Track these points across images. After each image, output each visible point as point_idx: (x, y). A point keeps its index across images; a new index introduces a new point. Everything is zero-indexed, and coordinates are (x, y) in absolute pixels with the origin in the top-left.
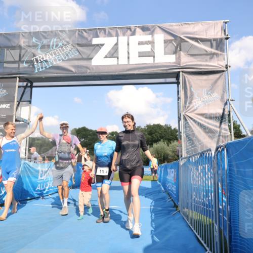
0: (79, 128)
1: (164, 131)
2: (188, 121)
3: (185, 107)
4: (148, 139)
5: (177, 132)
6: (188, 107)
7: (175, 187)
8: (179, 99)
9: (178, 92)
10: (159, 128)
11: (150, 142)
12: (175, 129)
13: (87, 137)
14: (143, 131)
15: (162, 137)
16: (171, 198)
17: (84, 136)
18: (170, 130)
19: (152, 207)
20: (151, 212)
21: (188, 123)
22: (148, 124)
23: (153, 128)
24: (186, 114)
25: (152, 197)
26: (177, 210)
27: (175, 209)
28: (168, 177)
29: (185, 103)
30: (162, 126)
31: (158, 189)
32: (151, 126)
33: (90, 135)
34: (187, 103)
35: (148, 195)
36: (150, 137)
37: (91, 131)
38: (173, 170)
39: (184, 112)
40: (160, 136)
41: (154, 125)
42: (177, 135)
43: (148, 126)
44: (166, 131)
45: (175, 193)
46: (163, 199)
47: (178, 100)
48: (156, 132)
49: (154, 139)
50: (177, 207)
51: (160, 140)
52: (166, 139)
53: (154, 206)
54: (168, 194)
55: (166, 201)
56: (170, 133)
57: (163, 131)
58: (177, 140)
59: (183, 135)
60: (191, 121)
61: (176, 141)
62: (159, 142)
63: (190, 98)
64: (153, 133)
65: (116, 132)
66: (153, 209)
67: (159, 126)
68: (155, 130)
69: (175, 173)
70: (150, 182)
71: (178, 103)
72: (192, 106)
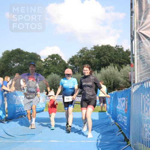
0: (13, 50)
1: (115, 54)
2: (143, 40)
3: (140, 23)
4: (96, 63)
5: (130, 54)
6: (143, 23)
7: (126, 118)
8: (132, 13)
9: (132, 4)
10: (108, 50)
11: (97, 67)
12: (127, 51)
13: (22, 60)
14: (89, 53)
15: (111, 61)
16: (121, 131)
17: (19, 60)
18: (121, 52)
19: (99, 142)
20: (98, 147)
21: (142, 42)
22: (96, 45)
23: (101, 50)
24: (141, 31)
25: (100, 130)
26: (127, 144)
27: (126, 143)
28: (118, 107)
29: (140, 18)
30: (112, 47)
31: (107, 121)
32: (99, 47)
33: (26, 58)
34: (142, 19)
35: (95, 128)
36: (98, 60)
37: (27, 53)
38: (124, 99)
39: (138, 29)
40: (110, 60)
41: (102, 46)
42: (130, 58)
43: (96, 48)
44: (117, 54)
45: (126, 125)
46: (112, 132)
47: (132, 15)
48: (105, 54)
49: (102, 63)
50: (128, 141)
51: (109, 65)
52: (116, 63)
53: (101, 140)
54: (118, 126)
55: (115, 135)
56: (121, 56)
57: (113, 53)
58: (130, 63)
59: (136, 58)
60: (147, 40)
61: (128, 65)
62: (109, 67)
63: (145, 12)
64: (101, 56)
65: (57, 55)
66: (100, 143)
67: (108, 48)
68: (104, 53)
69: (127, 102)
70: (98, 113)
71: (131, 18)
72: (147, 21)
